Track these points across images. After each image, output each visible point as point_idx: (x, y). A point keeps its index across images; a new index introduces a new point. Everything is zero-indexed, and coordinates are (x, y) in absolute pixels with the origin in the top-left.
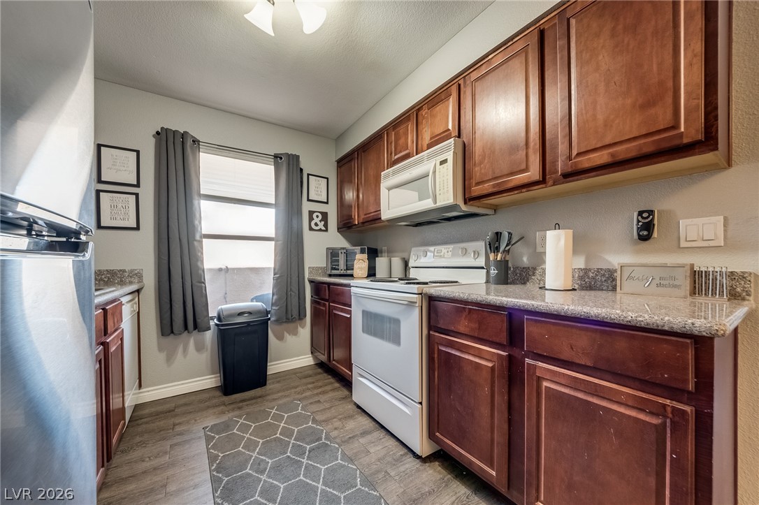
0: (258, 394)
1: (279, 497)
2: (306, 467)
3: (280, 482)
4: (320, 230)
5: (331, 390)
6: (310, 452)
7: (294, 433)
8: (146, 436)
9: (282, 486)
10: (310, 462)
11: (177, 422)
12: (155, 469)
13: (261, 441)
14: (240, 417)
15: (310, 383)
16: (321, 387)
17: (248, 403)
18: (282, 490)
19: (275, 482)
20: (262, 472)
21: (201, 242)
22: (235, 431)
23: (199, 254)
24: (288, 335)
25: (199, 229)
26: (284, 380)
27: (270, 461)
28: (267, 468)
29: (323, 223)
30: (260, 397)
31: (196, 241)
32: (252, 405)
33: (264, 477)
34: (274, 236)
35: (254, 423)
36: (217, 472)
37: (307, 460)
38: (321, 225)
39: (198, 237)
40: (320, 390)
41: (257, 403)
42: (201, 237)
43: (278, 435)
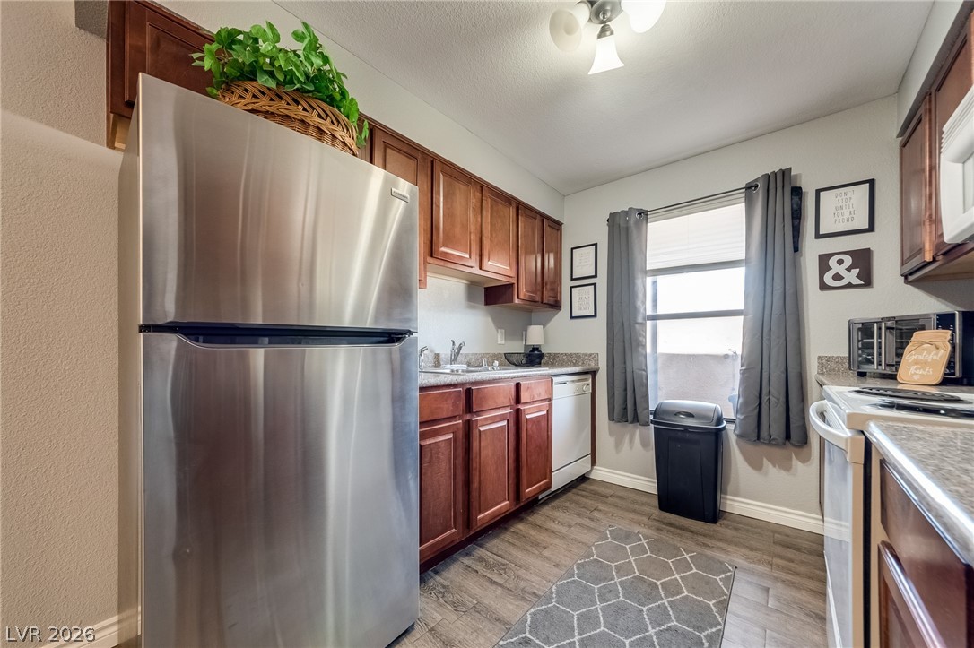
0: (693, 528)
1: (589, 634)
2: (644, 638)
3: (605, 623)
4: (850, 286)
5: (811, 590)
6: (669, 629)
7: (678, 594)
8: (573, 505)
9: (602, 628)
10: (654, 638)
11: (600, 508)
12: (553, 532)
13: (637, 573)
14: (646, 537)
15: (782, 558)
16: (798, 574)
17: (672, 529)
18: (598, 630)
19: (601, 619)
20: (603, 600)
21: (644, 325)
22: (627, 547)
23: (641, 338)
24: (770, 466)
25: (642, 310)
26: (747, 531)
27: (621, 598)
28: (610, 600)
29: (856, 271)
30: (692, 532)
31: (638, 323)
32: (673, 533)
33: (599, 605)
34: (742, 308)
35: (652, 552)
36: (578, 568)
37: (656, 633)
38: (852, 277)
39: (640, 319)
40: (789, 577)
41: (680, 535)
42: (644, 319)
43: (659, 583)
